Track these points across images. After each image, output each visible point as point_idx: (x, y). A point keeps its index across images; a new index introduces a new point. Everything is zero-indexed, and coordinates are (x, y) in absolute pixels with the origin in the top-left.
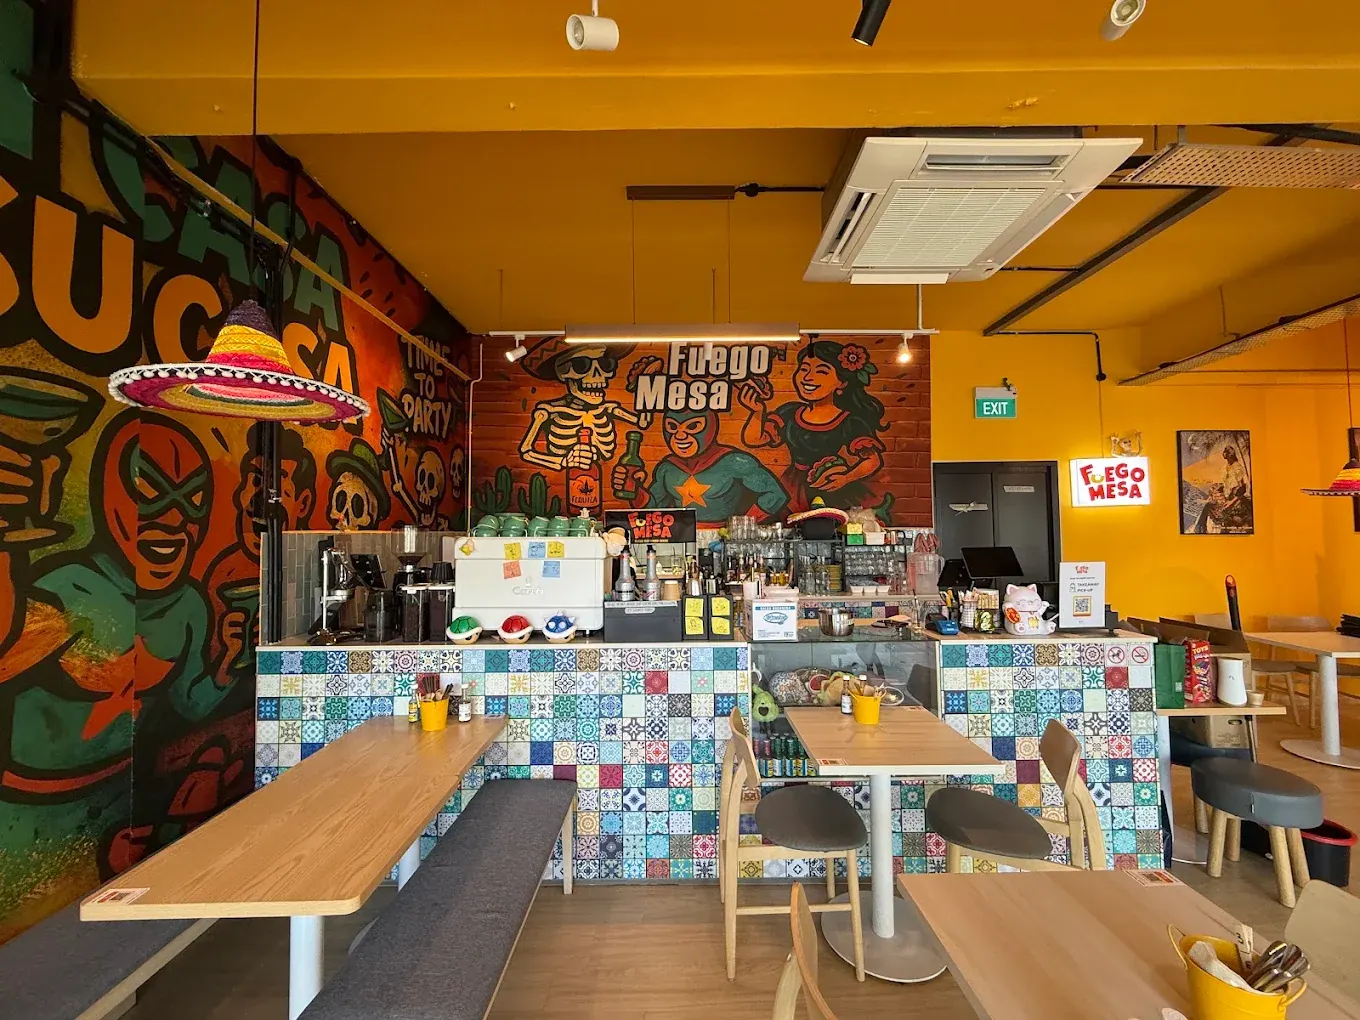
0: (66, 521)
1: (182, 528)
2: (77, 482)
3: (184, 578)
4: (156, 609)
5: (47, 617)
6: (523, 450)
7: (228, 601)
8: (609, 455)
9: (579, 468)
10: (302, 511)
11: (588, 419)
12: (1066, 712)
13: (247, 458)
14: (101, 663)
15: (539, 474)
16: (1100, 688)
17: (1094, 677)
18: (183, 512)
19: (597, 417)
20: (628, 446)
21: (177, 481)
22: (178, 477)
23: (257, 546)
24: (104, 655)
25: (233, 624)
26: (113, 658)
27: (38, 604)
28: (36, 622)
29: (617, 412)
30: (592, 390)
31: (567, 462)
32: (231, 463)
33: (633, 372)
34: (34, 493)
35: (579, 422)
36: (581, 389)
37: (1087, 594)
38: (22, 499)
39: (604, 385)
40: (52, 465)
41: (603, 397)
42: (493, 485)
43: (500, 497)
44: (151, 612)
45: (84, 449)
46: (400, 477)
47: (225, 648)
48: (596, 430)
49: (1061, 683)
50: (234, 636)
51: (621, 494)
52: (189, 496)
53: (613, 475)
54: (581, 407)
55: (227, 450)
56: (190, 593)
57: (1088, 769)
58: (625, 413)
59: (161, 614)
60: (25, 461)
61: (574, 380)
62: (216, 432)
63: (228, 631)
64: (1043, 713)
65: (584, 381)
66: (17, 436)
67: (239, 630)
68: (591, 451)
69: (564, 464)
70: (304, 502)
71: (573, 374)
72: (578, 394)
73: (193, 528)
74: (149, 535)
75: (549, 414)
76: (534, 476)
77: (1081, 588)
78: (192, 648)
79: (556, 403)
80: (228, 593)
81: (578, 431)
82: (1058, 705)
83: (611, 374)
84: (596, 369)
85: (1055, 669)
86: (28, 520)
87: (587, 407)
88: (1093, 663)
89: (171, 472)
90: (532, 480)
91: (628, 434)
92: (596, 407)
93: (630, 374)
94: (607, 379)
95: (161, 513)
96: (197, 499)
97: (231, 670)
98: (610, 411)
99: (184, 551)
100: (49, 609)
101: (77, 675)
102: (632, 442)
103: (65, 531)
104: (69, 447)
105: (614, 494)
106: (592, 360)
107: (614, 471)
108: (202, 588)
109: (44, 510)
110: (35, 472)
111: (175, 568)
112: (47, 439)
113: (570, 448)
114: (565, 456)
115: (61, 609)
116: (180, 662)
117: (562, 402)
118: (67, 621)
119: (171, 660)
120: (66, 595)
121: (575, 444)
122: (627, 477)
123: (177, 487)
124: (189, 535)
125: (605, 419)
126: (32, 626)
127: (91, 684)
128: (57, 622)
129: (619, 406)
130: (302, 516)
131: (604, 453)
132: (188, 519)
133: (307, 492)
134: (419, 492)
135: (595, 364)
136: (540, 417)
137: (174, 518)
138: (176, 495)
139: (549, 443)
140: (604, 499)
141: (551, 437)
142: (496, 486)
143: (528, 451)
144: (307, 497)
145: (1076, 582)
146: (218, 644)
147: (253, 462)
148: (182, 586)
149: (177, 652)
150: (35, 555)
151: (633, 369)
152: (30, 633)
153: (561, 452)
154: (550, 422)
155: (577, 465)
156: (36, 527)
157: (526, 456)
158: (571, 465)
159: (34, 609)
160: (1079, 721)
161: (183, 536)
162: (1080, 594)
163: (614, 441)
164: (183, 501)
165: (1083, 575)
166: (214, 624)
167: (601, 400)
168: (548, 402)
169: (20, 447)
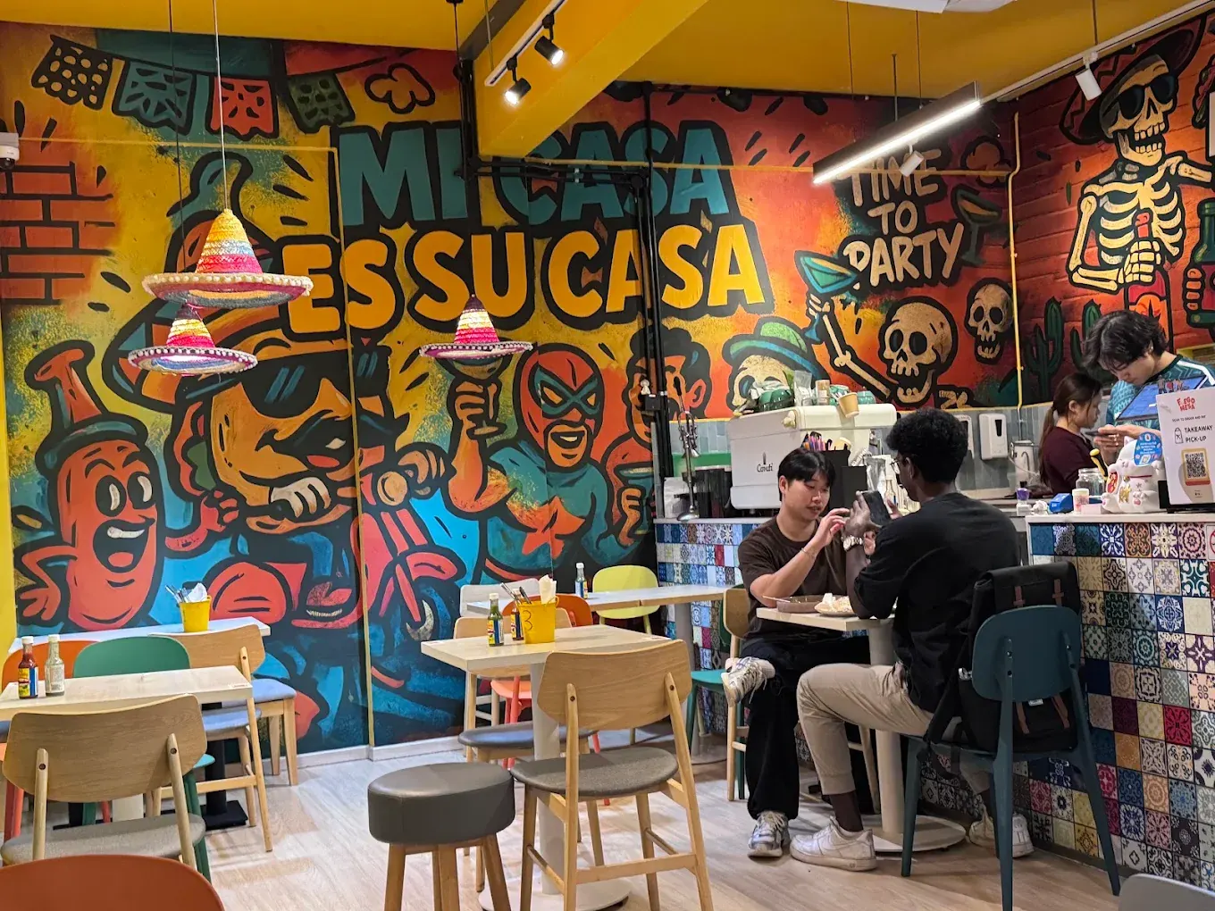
0: (502, 422)
1: (582, 423)
2: (506, 398)
3: (586, 458)
4: (568, 480)
5: (498, 478)
6: (1072, 267)
7: (625, 480)
8: (1177, 250)
9: (1139, 282)
10: (694, 401)
11: (1145, 194)
12: (1164, 630)
13: (631, 363)
14: (529, 509)
15: (1092, 302)
16: (1203, 596)
17: (1195, 578)
18: (581, 410)
19: (1157, 187)
20: (1202, 227)
21: (575, 389)
22: (575, 385)
23: (649, 435)
24: (530, 504)
25: (629, 498)
26: (535, 507)
27: (493, 470)
28: (493, 480)
29: (1185, 170)
30: (1147, 142)
31: (1125, 276)
32: (618, 368)
33: (1201, 90)
34: (485, 407)
35: (1132, 204)
36: (1134, 144)
37: (1198, 445)
38: (480, 411)
39: (1162, 127)
40: (492, 389)
41: (1163, 149)
42: (1043, 330)
43: (1051, 347)
44: (564, 481)
45: (508, 377)
46: (845, 348)
47: (624, 517)
48: (1157, 210)
49: (1156, 586)
50: (631, 507)
51: (1197, 319)
52: (584, 399)
53: (1184, 285)
54: (1135, 177)
55: (613, 358)
56: (592, 471)
57: (1193, 725)
58: (1194, 170)
59: (571, 483)
60: (480, 390)
61: (1123, 132)
62: (602, 346)
63: (626, 503)
64: (1137, 630)
65: (1137, 129)
66: (475, 376)
67: (636, 503)
68: (1152, 250)
69: (1121, 281)
70: (697, 392)
71: (1123, 123)
72: (1131, 155)
73: (591, 423)
74: (557, 429)
75: (1098, 199)
76: (1086, 307)
77: (1190, 435)
78: (597, 511)
79: (1106, 179)
80: (625, 473)
81: (1134, 220)
82: (1154, 618)
83: (1169, 106)
84: (1150, 100)
85: (1148, 562)
86: (484, 422)
87: (1145, 172)
88: (1193, 555)
89: (569, 382)
90: (1084, 315)
91: (1201, 205)
92: (1152, 170)
93: (1197, 94)
94: (1165, 114)
95: (566, 412)
96: (591, 400)
97: (631, 534)
98: (1173, 172)
99: (585, 439)
100: (498, 473)
101: (517, 515)
102: (1207, 219)
103: (502, 428)
104: (500, 378)
105: (1189, 321)
106: (1143, 88)
107: (1186, 279)
108: (601, 467)
109: (491, 417)
110: (485, 395)
111: (579, 452)
112: (489, 375)
113: (1124, 251)
114: (1120, 266)
115: (505, 474)
116: (589, 520)
117: (1112, 176)
118: (508, 481)
119: (582, 517)
120: (506, 464)
121: (1131, 244)
122: (1203, 286)
123: (574, 393)
124: (587, 427)
125: (1167, 188)
126: (491, 482)
127: (524, 521)
128: (503, 481)
129: (1186, 161)
130: (696, 405)
131: (1170, 248)
132: (585, 416)
133: (700, 382)
134: (889, 362)
135: (1149, 93)
136: (1088, 207)
137: (575, 415)
138: (576, 399)
139: (1101, 248)
140: (1174, 331)
141: (1102, 239)
142: (1046, 333)
143: (1076, 270)
144: (700, 387)
145: (1183, 425)
146: (618, 511)
147: (639, 364)
148: (585, 464)
149: (586, 513)
150: (489, 442)
151: (1201, 83)
152: (490, 486)
153: (1116, 260)
154: (1100, 213)
155: (1136, 277)
156: (488, 426)
157: (1077, 278)
158: (1129, 279)
159: (492, 472)
160: (1179, 647)
161: (582, 428)
162: (1190, 445)
163: (1182, 225)
164: (581, 403)
165: (1189, 413)
166: (612, 496)
167: (1159, 155)
168: (1095, 181)
169: (476, 382)
